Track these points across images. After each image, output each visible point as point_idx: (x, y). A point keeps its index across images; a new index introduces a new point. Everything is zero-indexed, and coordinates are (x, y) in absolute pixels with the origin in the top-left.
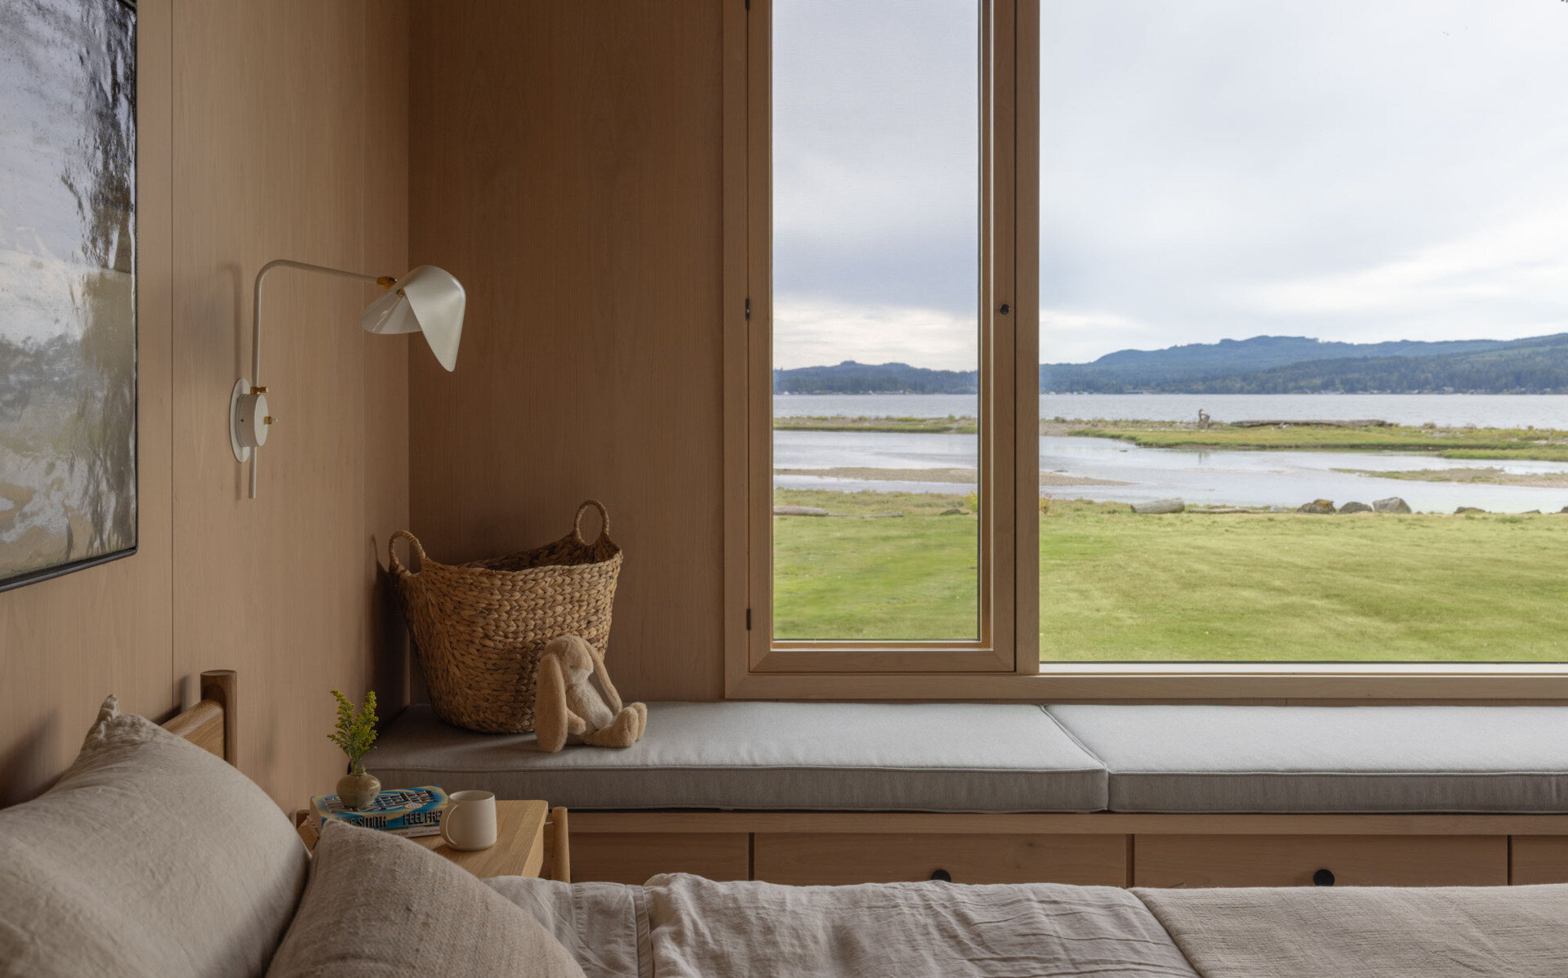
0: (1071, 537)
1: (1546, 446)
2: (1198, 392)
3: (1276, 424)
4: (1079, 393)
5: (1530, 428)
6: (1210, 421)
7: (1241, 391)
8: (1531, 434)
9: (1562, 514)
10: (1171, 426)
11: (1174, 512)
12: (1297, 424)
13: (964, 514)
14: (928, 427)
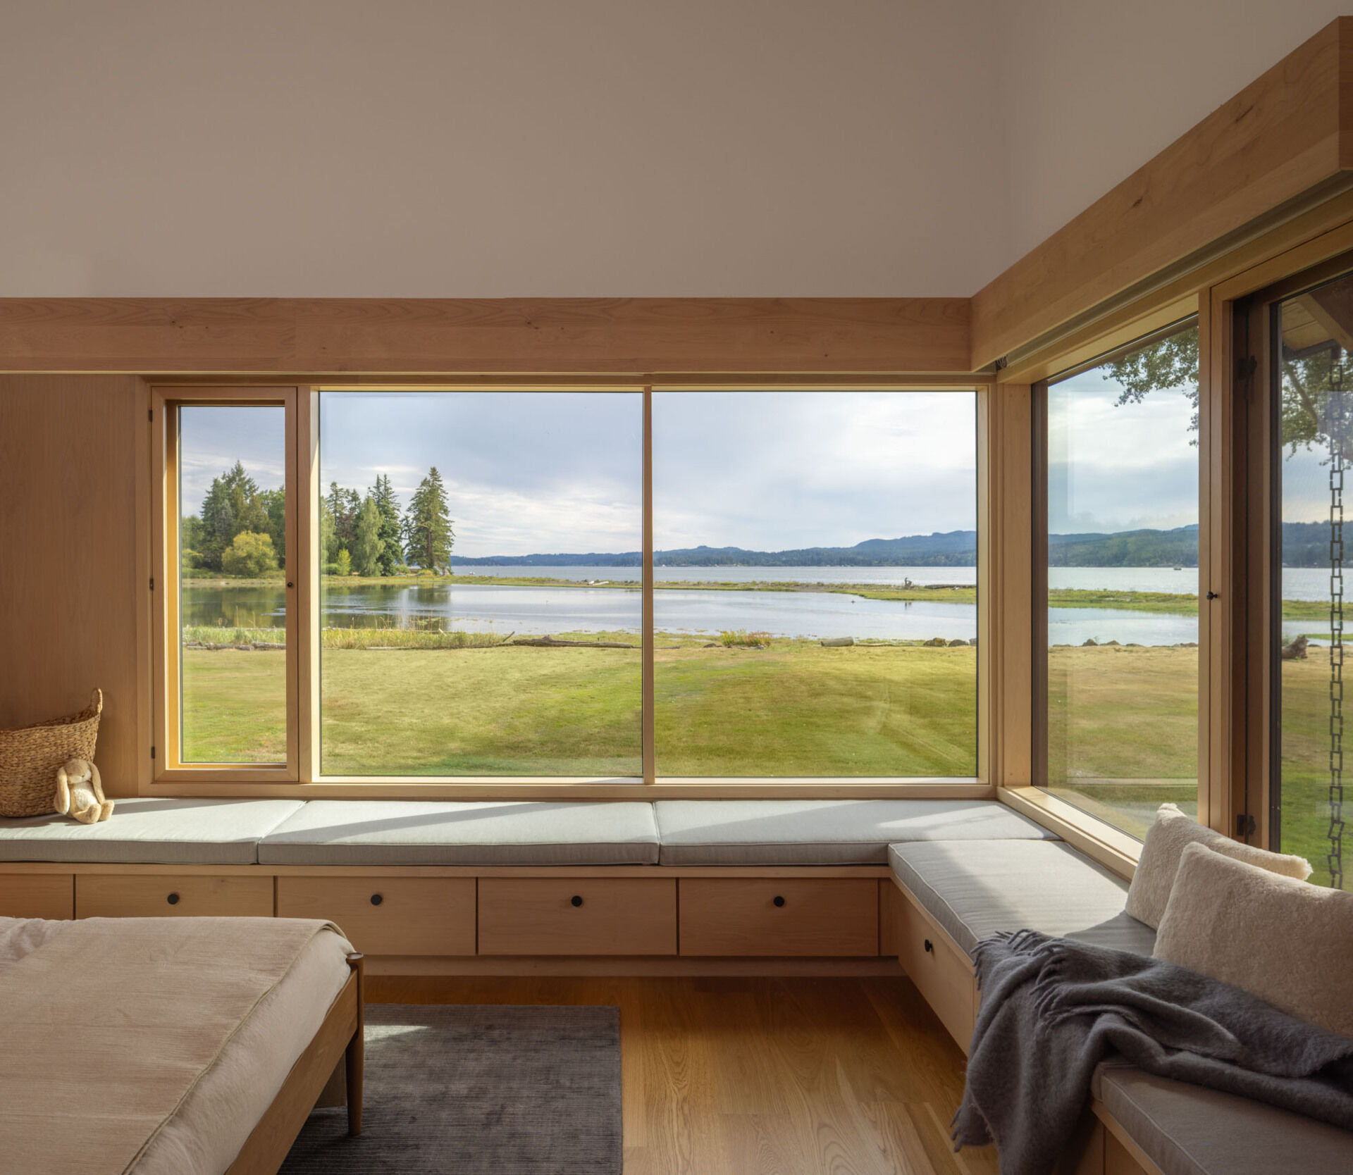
0: (769, 663)
1: (1113, 601)
2: (918, 565)
3: (952, 587)
4: (845, 566)
5: (1105, 590)
6: (912, 585)
7: (945, 565)
8: (1104, 594)
9: (1084, 648)
10: (887, 588)
11: (847, 645)
12: (964, 587)
13: (718, 647)
14: (740, 588)
